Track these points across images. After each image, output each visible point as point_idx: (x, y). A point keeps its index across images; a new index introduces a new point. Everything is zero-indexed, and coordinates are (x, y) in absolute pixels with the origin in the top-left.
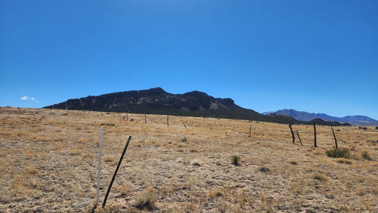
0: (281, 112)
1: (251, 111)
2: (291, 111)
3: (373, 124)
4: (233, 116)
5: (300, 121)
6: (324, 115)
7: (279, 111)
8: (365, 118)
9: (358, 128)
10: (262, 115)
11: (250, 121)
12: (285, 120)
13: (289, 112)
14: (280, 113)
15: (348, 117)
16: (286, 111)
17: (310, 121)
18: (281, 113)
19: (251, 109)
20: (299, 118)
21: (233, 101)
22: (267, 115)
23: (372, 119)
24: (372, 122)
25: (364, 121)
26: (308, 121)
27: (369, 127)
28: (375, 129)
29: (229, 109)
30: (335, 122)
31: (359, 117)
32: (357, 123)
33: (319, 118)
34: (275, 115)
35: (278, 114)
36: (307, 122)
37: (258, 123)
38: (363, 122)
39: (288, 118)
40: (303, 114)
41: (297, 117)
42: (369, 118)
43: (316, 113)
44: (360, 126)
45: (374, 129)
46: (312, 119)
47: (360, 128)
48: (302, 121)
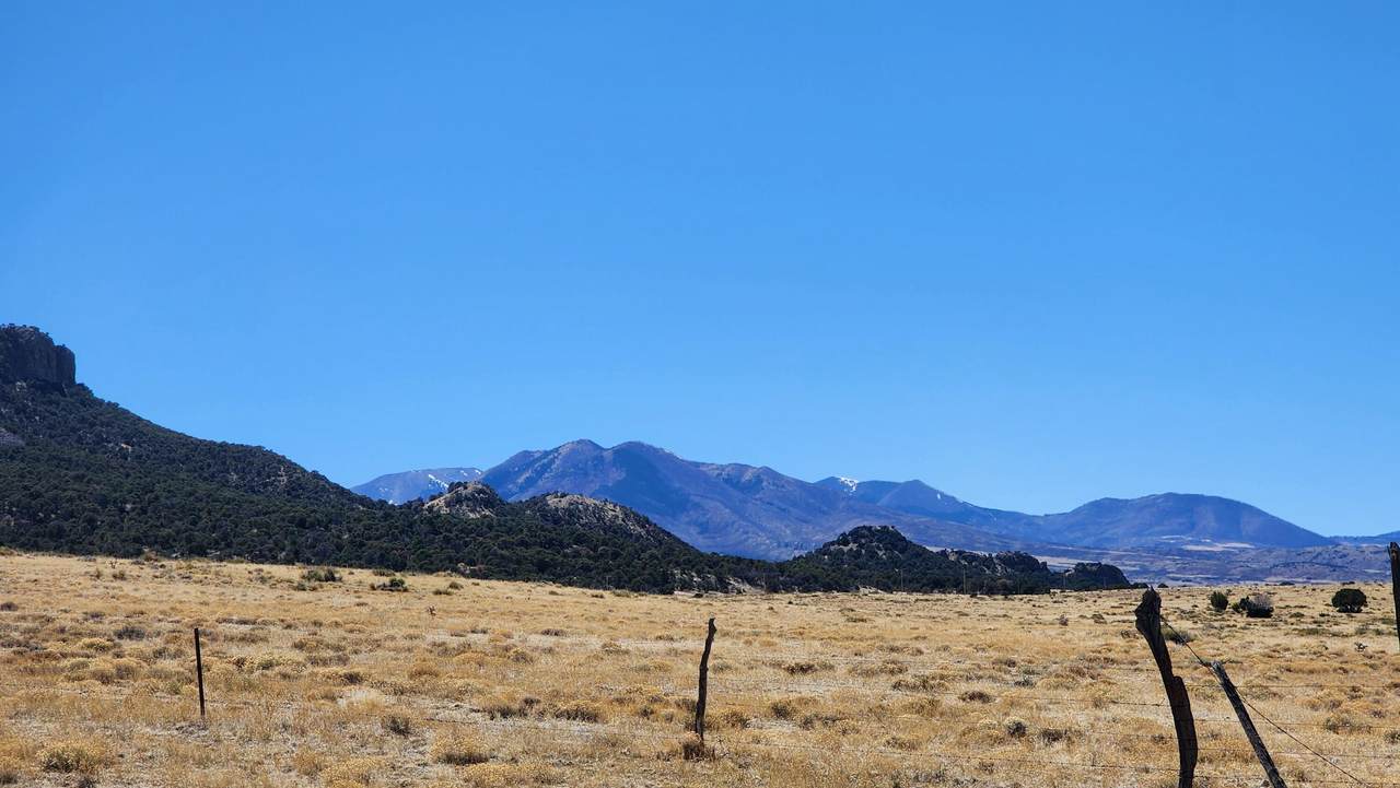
0: (540, 473)
1: (255, 465)
2: (635, 457)
3: (1286, 565)
4: (66, 525)
5: (727, 558)
6: (915, 495)
7: (525, 460)
8: (1231, 514)
9: (1203, 603)
10: (363, 500)
11: (322, 571)
12: (583, 550)
13: (616, 475)
14: (530, 482)
15: (1104, 509)
16: (585, 458)
17: (809, 558)
18: (543, 484)
19: (253, 443)
20: (704, 529)
21: (64, 359)
22: (411, 508)
23: (1282, 521)
24: (1284, 551)
25: (1219, 536)
26: (787, 555)
27: (1283, 597)
28: (1333, 611)
29: (17, 450)
30: (1007, 561)
31: (1184, 508)
32: (1168, 564)
33: (876, 525)
34: (488, 503)
35: (516, 494)
36: (781, 567)
37: (396, 586)
38: (1219, 547)
39: (613, 529)
40: (744, 485)
41: (684, 518)
42: (1259, 513)
43: (851, 478)
44: (1216, 589)
45: (1322, 608)
46: (821, 534)
47: (1219, 602)
48: (739, 560)
